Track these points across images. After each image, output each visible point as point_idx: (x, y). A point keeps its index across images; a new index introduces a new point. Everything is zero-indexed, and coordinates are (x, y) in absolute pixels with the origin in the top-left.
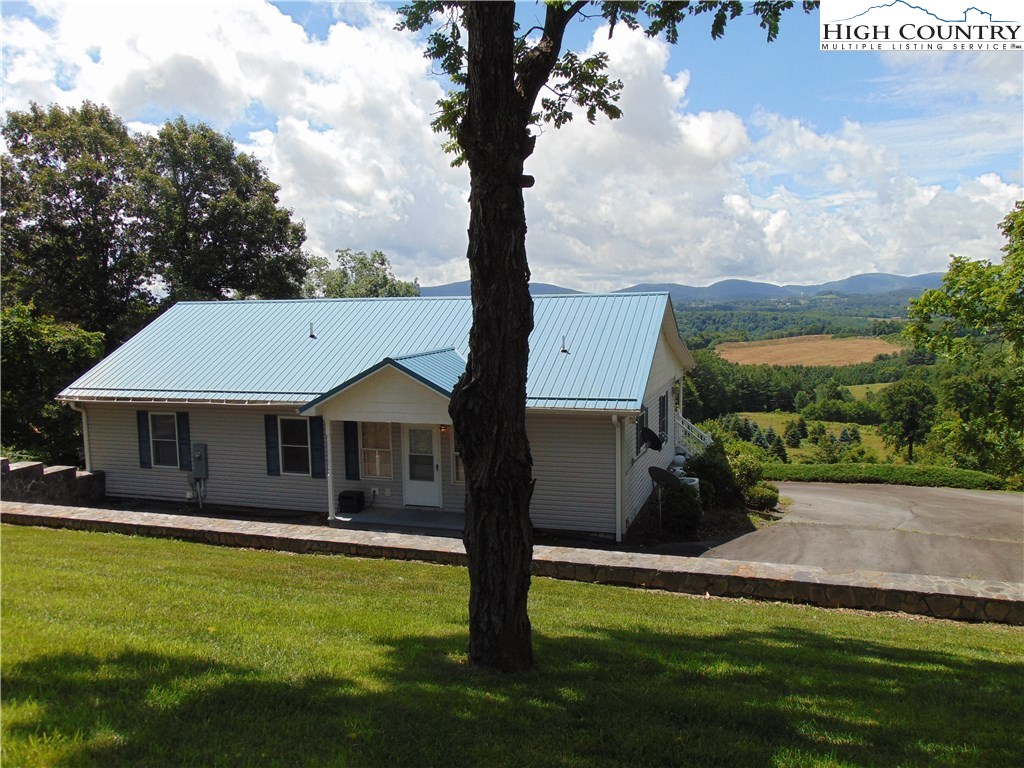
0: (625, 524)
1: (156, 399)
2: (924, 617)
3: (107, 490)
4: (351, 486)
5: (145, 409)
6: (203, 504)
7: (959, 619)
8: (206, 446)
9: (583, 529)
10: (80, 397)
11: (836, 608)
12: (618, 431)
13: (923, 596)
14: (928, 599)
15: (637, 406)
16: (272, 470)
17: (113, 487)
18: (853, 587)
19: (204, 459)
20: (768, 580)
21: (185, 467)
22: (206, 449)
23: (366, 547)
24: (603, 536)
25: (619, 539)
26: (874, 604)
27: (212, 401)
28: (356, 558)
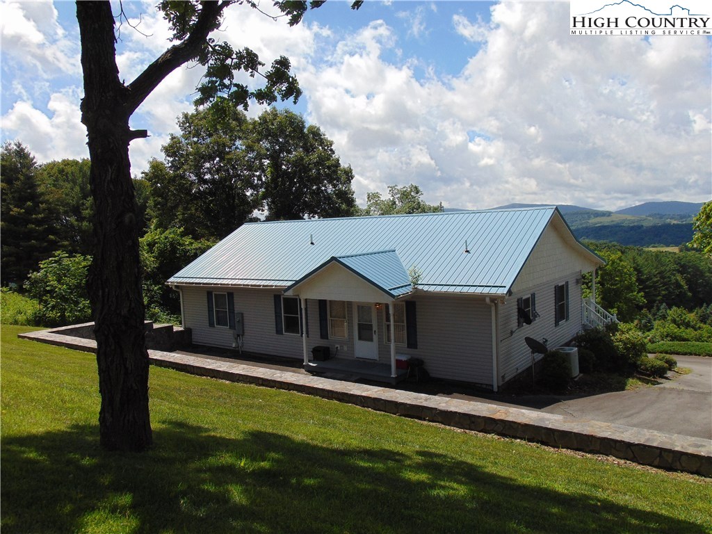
0: (500, 379)
1: (221, 284)
2: (628, 462)
3: (193, 340)
4: (323, 343)
5: (211, 290)
6: (242, 351)
7: (658, 467)
8: (242, 314)
9: (474, 381)
10: (177, 283)
11: (558, 447)
12: (493, 308)
13: (629, 445)
14: (633, 448)
15: (505, 291)
16: (279, 332)
17: (197, 338)
18: (575, 433)
19: (242, 322)
20: (512, 422)
21: (232, 327)
22: (243, 317)
23: (267, 380)
24: (485, 386)
25: (495, 389)
26: (591, 448)
27: (244, 285)
28: (261, 387)
